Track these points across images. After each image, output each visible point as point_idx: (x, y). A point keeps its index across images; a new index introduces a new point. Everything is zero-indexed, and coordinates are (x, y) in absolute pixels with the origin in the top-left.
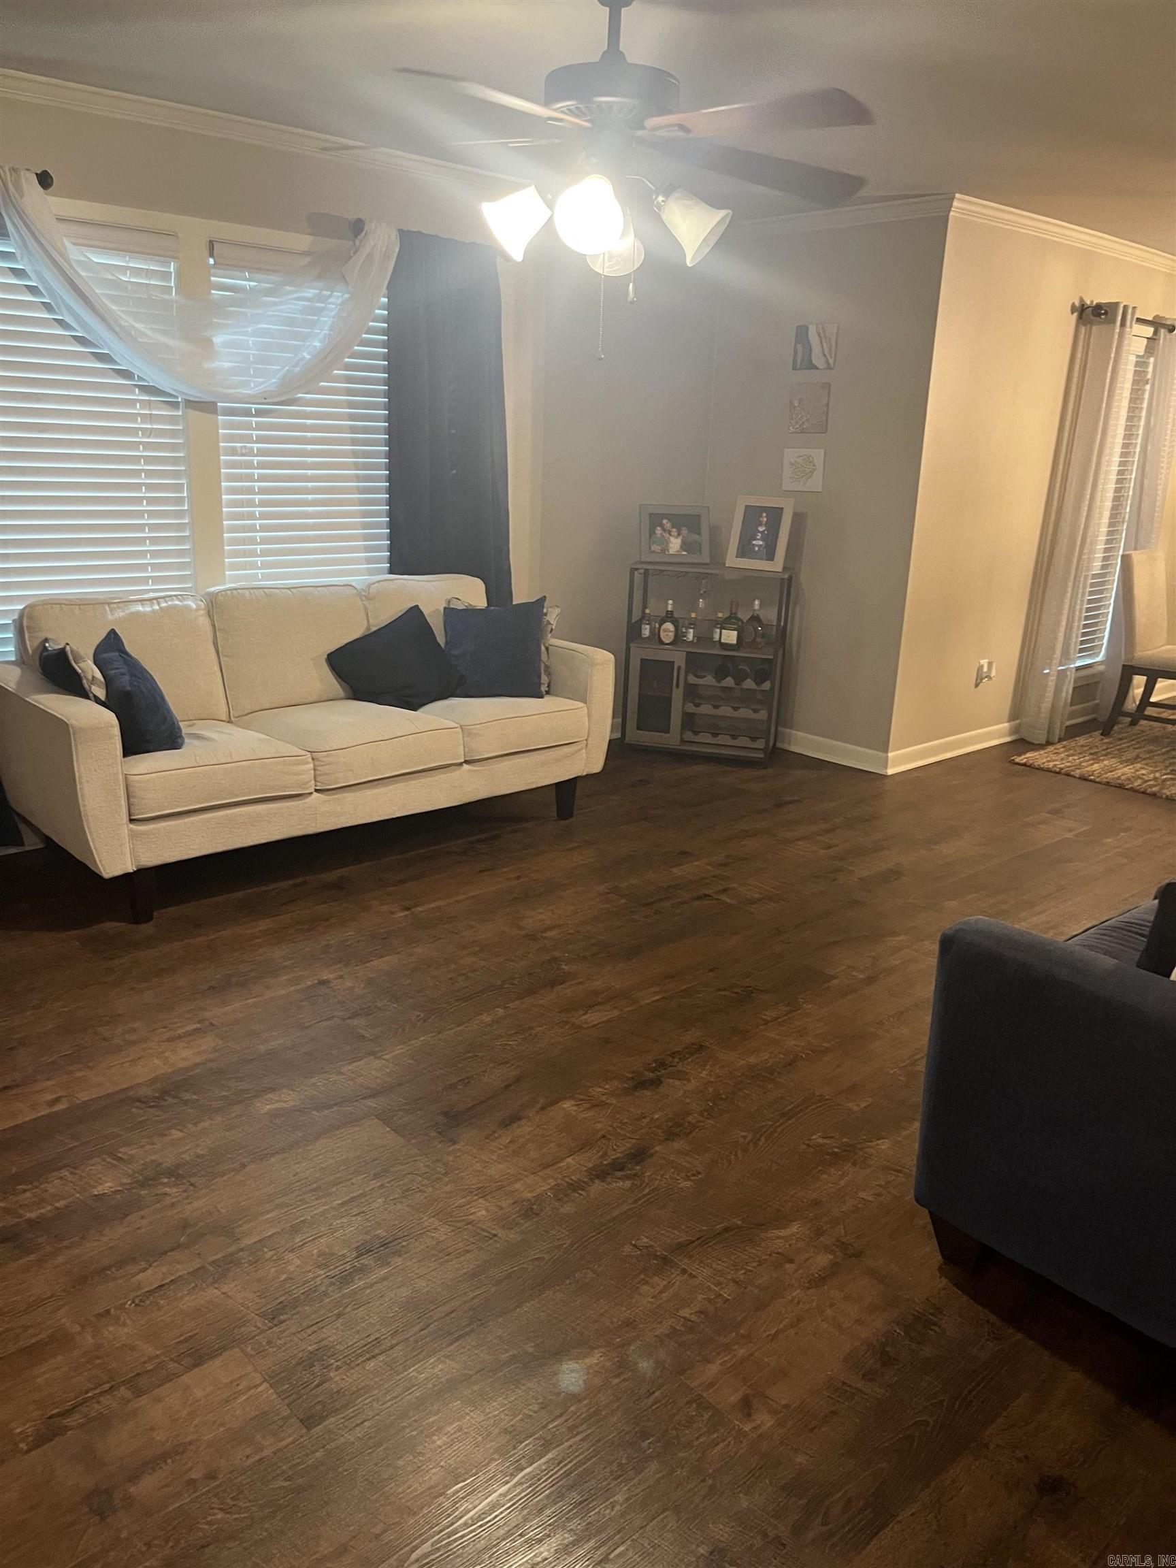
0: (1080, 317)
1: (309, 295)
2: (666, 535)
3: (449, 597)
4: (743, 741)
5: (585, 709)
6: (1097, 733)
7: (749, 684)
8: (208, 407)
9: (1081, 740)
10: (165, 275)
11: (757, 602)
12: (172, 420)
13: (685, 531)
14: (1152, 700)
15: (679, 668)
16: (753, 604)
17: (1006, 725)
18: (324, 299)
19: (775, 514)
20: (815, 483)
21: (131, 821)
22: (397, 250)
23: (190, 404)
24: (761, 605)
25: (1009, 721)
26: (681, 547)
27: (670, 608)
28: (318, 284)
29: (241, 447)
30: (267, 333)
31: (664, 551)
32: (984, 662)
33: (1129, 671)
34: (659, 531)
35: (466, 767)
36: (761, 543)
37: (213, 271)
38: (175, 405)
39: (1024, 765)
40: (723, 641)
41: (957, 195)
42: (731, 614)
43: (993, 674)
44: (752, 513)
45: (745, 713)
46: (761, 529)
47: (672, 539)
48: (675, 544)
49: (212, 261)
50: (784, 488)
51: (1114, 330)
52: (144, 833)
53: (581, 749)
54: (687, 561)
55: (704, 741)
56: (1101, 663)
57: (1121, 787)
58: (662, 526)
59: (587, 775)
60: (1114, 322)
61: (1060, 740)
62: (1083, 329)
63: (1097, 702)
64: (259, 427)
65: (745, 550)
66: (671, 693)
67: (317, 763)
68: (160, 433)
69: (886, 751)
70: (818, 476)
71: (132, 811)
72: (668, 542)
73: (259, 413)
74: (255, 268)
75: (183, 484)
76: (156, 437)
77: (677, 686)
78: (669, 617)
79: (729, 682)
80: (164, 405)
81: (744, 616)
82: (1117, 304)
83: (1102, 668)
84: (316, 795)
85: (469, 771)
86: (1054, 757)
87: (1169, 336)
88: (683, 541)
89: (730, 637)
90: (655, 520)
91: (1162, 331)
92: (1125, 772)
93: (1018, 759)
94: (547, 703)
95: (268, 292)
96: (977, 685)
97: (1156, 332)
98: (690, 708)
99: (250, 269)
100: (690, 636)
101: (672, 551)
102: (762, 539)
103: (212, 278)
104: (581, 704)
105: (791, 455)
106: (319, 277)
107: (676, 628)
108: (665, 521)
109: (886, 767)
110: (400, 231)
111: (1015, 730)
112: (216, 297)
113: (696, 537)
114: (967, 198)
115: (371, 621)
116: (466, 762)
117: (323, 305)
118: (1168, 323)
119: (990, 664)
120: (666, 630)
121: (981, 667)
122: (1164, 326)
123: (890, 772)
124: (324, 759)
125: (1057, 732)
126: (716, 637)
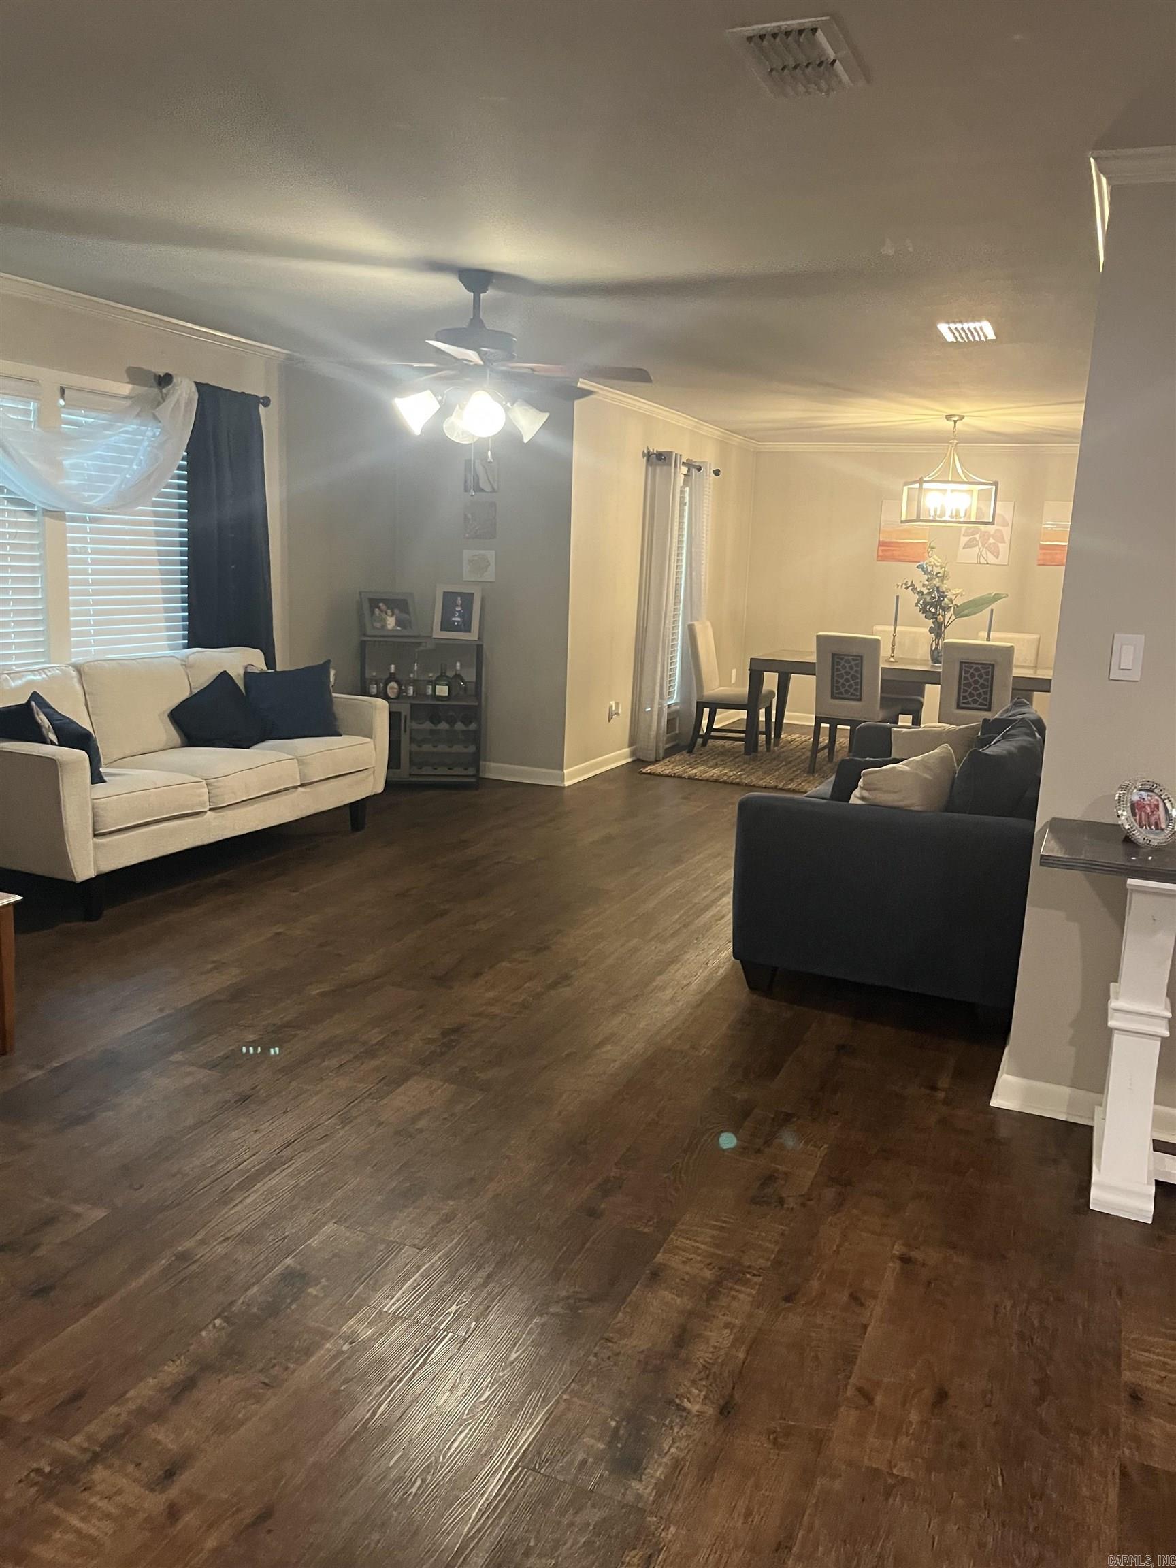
0: (648, 460)
1: (130, 429)
2: (384, 615)
3: (246, 664)
4: (458, 771)
5: (372, 743)
6: (685, 752)
7: (459, 726)
8: (58, 515)
9: (677, 757)
10: (27, 412)
11: (458, 664)
12: (31, 525)
13: (396, 611)
14: (715, 727)
15: (406, 717)
16: (455, 666)
17: (627, 750)
18: (143, 434)
19: (468, 598)
20: (490, 575)
21: (95, 836)
22: (197, 397)
23: (46, 512)
24: (461, 665)
25: (629, 747)
26: (396, 624)
27: (393, 670)
28: (138, 421)
29: (80, 548)
30: (101, 458)
31: (384, 627)
32: (613, 703)
33: (701, 705)
34: (377, 611)
35: (300, 789)
36: (459, 619)
37: (63, 410)
38: (32, 514)
39: (650, 774)
40: (437, 694)
41: (581, 380)
42: (442, 673)
43: (620, 711)
44: (449, 598)
45: (458, 748)
46: (457, 609)
47: (388, 618)
48: (391, 622)
49: (62, 402)
50: (465, 579)
51: (671, 470)
52: (103, 845)
53: (370, 775)
54: (400, 634)
55: (428, 773)
56: (676, 704)
57: (716, 781)
58: (379, 608)
59: (374, 795)
60: (671, 465)
61: (663, 758)
62: (650, 468)
63: (677, 732)
64: (92, 531)
65: (446, 625)
66: (400, 737)
67: (210, 787)
68: (22, 536)
69: (562, 769)
70: (492, 569)
71: (97, 828)
72: (385, 621)
73: (92, 520)
74: (89, 407)
75: (38, 577)
76: (20, 539)
77: (405, 731)
78: (392, 678)
79: (443, 726)
80: (25, 515)
81: (450, 674)
82: (671, 452)
83: (678, 707)
84: (209, 813)
85: (303, 792)
86: (666, 768)
87: (698, 473)
88: (396, 619)
89: (443, 690)
90: (374, 603)
91: (694, 470)
92: (714, 772)
93: (644, 771)
94: (344, 740)
95: (106, 427)
96: (609, 721)
97: (689, 471)
98: (414, 747)
99: (85, 408)
100: (411, 691)
101: (389, 627)
102: (459, 616)
103: (62, 416)
104: (369, 740)
105: (467, 554)
106: (138, 415)
107: (400, 685)
108: (381, 604)
109: (563, 781)
110: (197, 384)
111: (633, 753)
112: (66, 430)
113: (405, 616)
114: (585, 381)
115: (192, 684)
116: (302, 785)
117: (141, 437)
118: (697, 464)
119: (617, 704)
120: (392, 688)
121: (611, 707)
122: (694, 466)
123: (567, 784)
124: (216, 784)
125: (662, 752)
126: (430, 691)
